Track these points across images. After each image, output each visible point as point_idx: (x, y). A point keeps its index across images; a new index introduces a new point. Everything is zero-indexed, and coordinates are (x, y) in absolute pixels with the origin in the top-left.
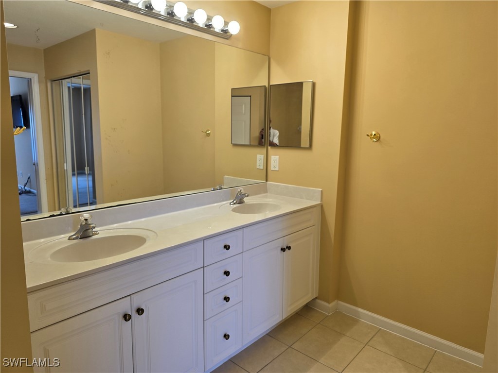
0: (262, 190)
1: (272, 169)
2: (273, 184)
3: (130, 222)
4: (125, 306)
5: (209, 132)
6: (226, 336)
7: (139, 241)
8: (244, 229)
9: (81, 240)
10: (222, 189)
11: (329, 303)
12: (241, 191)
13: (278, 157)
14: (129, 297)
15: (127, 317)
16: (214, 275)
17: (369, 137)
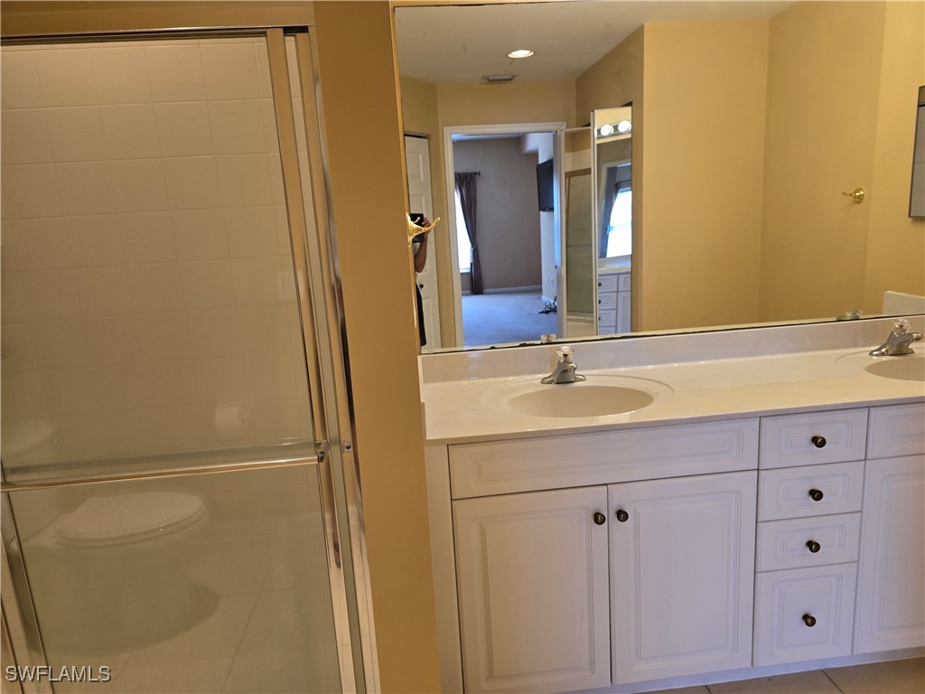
4: (597, 500)
5: (862, 193)
6: (809, 620)
7: (639, 399)
9: (560, 386)
12: (902, 327)
14: (606, 487)
15: (599, 518)
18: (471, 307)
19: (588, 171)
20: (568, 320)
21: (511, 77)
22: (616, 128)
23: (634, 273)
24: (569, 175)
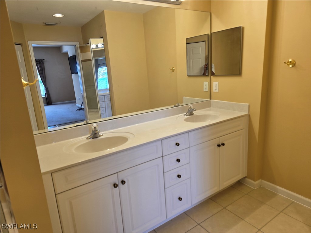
0: (207, 105)
1: (214, 91)
2: (215, 101)
3: (121, 128)
4: (114, 179)
5: (174, 69)
6: (180, 199)
7: (124, 140)
8: (189, 133)
9: (94, 139)
10: (179, 106)
11: (255, 181)
12: (191, 107)
13: (218, 82)
14: (116, 174)
15: (115, 186)
16: (170, 161)
17: (286, 64)
18: (48, 110)
19: (90, 60)
20: (89, 112)
21: (55, 24)
22: (97, 46)
23: (111, 95)
24: (83, 61)
